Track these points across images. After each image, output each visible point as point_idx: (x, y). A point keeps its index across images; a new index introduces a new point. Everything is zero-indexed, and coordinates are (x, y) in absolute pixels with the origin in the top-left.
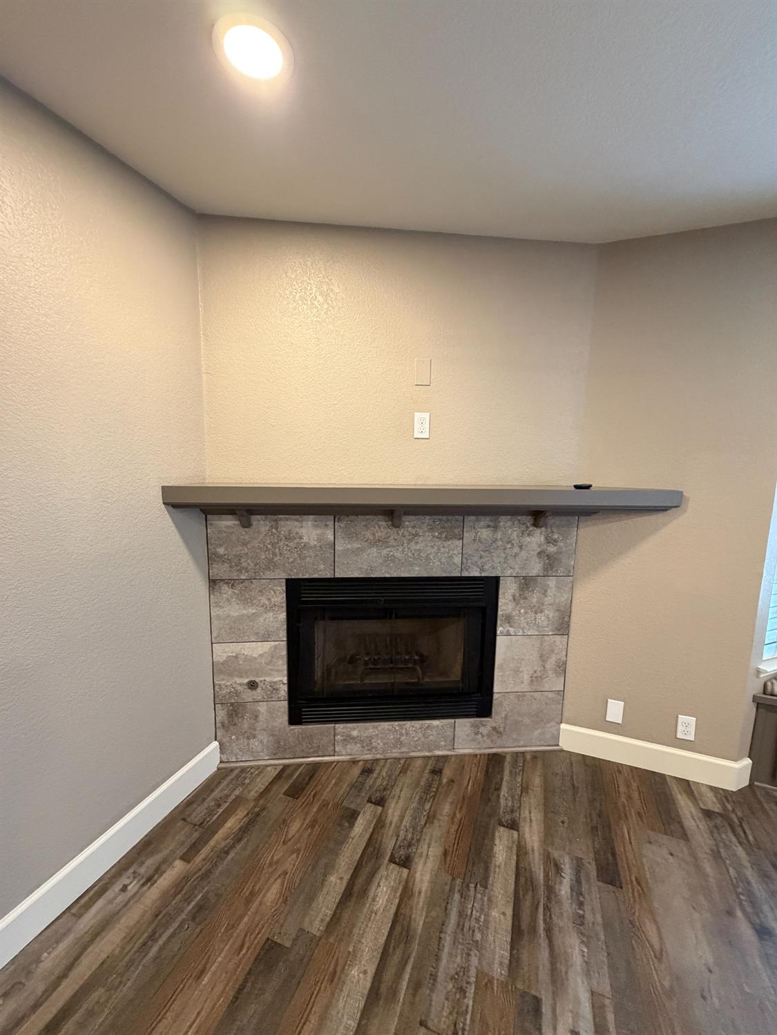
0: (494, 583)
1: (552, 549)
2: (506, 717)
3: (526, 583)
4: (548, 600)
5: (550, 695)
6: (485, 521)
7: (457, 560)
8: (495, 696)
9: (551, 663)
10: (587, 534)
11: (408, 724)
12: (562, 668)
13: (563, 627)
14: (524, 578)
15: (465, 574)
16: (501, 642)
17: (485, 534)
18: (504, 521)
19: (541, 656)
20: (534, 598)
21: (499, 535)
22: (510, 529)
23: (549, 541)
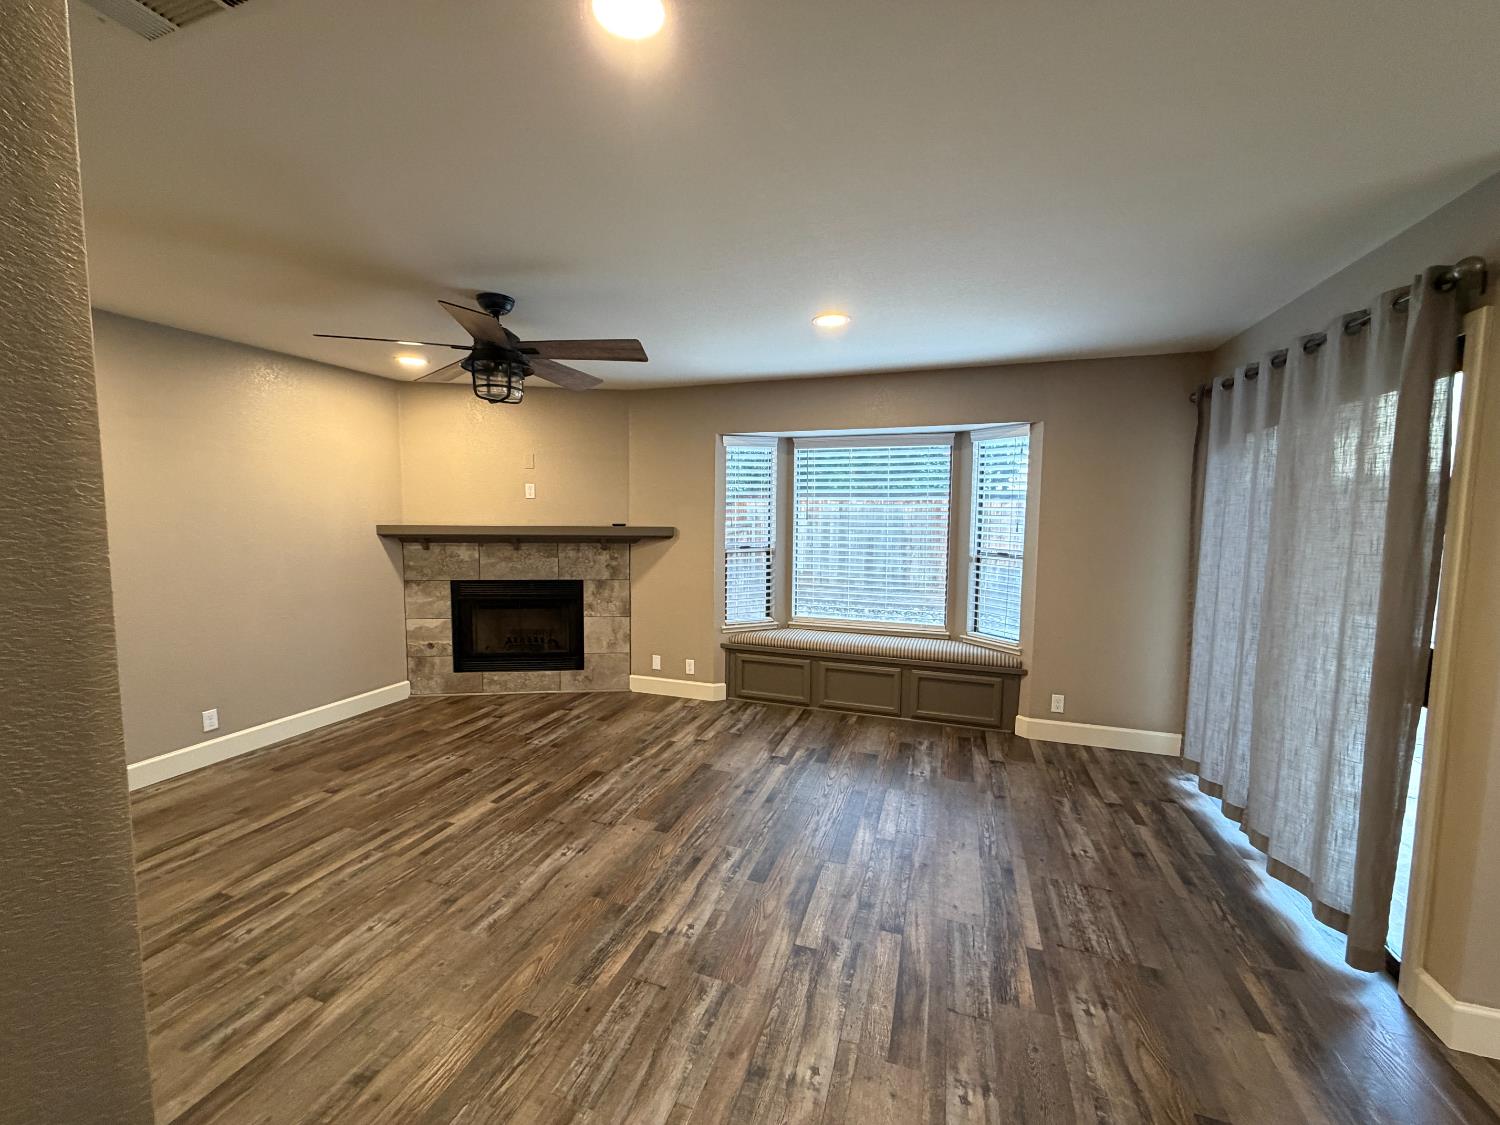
0: (579, 585)
1: (614, 563)
2: (593, 670)
3: (600, 584)
4: (615, 594)
5: (622, 655)
6: (571, 546)
7: (556, 569)
8: (585, 656)
9: (620, 635)
10: (639, 553)
11: (530, 673)
12: (628, 638)
13: (627, 612)
14: (599, 581)
15: (562, 578)
16: (587, 621)
17: (572, 554)
18: (583, 546)
19: (614, 630)
20: (606, 593)
21: (580, 555)
22: (587, 551)
23: (613, 558)
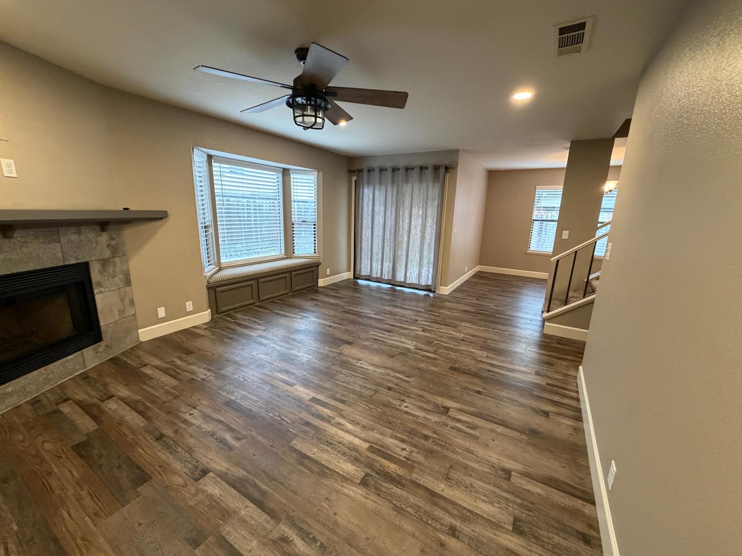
0: (86, 265)
1: (113, 243)
2: (111, 338)
3: (104, 263)
4: (117, 270)
5: (130, 318)
6: (73, 229)
7: (60, 255)
8: (102, 328)
9: (127, 302)
10: (129, 234)
12: (132, 302)
13: (128, 282)
14: (103, 260)
15: (67, 263)
16: (98, 298)
17: (74, 238)
18: (84, 229)
19: (121, 299)
20: (110, 270)
21: (83, 238)
22: (89, 234)
23: (112, 239)
